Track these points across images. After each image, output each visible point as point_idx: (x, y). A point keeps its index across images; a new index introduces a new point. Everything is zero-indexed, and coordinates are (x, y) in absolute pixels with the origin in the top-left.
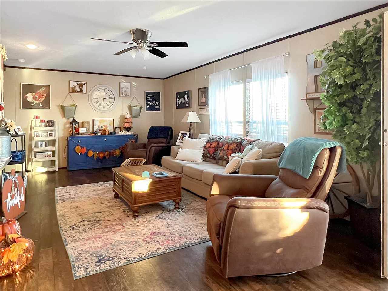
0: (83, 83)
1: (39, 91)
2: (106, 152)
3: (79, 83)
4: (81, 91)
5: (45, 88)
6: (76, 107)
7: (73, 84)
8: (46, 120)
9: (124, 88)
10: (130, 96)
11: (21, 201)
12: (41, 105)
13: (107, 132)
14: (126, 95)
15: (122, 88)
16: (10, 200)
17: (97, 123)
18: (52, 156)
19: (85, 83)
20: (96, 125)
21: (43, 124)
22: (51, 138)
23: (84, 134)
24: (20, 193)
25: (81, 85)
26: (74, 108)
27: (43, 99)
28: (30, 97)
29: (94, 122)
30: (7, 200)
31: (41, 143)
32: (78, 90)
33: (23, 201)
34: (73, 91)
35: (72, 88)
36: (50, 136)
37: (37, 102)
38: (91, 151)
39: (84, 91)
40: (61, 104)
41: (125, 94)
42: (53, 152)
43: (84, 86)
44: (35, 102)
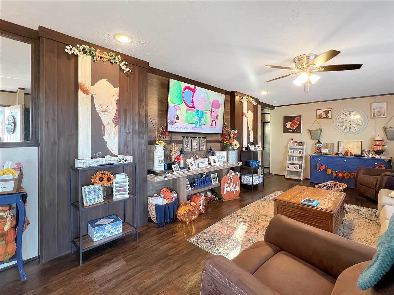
0: (329, 110)
1: (294, 120)
2: (346, 172)
3: (324, 110)
4: (327, 117)
5: (298, 118)
6: (321, 131)
7: (319, 112)
8: (298, 142)
9: (376, 108)
10: (385, 116)
11: (236, 191)
12: (295, 131)
13: (349, 154)
14: (380, 116)
15: (373, 109)
16: (227, 188)
17: (343, 144)
18: (299, 168)
19: (331, 109)
20: (341, 147)
21: (296, 144)
22: (300, 155)
23: (326, 154)
24: (236, 185)
25: (327, 112)
26: (319, 131)
27: (297, 125)
28: (288, 125)
29: (339, 144)
30: (224, 187)
31: (293, 157)
32: (324, 116)
33: (238, 191)
34: (320, 117)
35: (319, 115)
36: (299, 153)
37: (293, 128)
38: (330, 169)
39: (330, 116)
40: (309, 129)
41: (377, 115)
42: (301, 166)
43: (330, 112)
44: (292, 128)
